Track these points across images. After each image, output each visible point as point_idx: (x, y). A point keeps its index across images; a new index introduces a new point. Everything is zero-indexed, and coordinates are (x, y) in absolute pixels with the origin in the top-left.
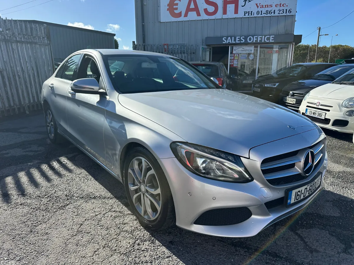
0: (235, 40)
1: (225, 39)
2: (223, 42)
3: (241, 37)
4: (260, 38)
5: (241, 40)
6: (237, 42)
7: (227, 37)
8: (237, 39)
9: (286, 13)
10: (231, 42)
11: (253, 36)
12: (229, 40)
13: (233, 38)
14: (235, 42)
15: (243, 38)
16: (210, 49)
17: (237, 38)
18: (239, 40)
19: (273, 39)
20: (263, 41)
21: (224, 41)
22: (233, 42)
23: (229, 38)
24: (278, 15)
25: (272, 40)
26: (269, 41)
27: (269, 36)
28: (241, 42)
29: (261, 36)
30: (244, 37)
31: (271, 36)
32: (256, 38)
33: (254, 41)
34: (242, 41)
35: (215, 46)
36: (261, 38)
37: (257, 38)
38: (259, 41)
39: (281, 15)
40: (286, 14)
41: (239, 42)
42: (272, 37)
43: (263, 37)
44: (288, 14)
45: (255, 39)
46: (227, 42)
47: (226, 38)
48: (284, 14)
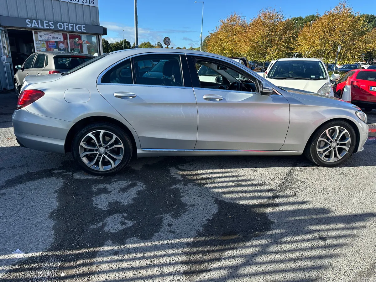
0: (42, 25)
1: (28, 21)
2: (27, 26)
3: (49, 22)
4: (71, 26)
5: (49, 26)
6: (45, 27)
7: (32, 20)
8: (45, 25)
9: (90, 3)
10: (38, 27)
11: (63, 23)
12: (35, 24)
13: (39, 21)
14: (43, 27)
15: (51, 23)
16: (5, 32)
17: (45, 22)
18: (47, 25)
19: (84, 28)
20: (75, 30)
21: (29, 25)
22: (40, 27)
23: (34, 21)
24: (82, 3)
25: (84, 30)
26: (80, 31)
27: (80, 26)
28: (50, 28)
29: (72, 25)
30: (53, 23)
31: (82, 26)
32: (66, 25)
33: (66, 29)
34: (52, 27)
35: (13, 29)
36: (73, 26)
37: (68, 26)
38: (70, 30)
39: (85, 4)
40: (89, 5)
41: (48, 28)
42: (84, 27)
43: (74, 25)
44: (91, 5)
45: (66, 27)
46: (33, 26)
47: (30, 20)
48: (88, 4)
